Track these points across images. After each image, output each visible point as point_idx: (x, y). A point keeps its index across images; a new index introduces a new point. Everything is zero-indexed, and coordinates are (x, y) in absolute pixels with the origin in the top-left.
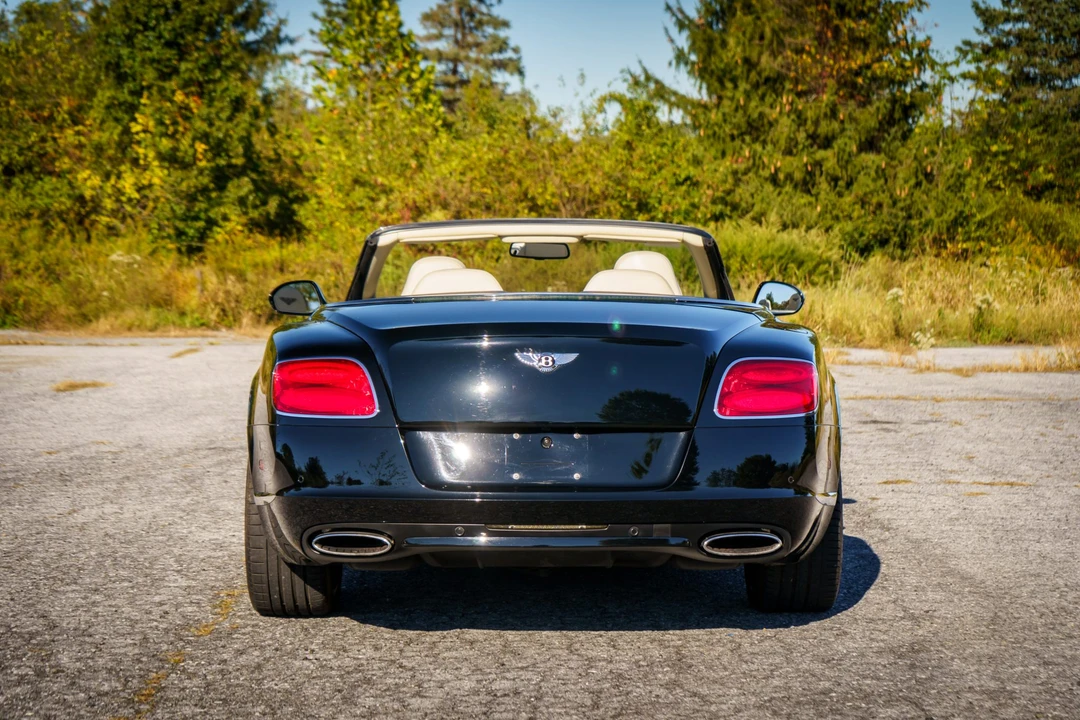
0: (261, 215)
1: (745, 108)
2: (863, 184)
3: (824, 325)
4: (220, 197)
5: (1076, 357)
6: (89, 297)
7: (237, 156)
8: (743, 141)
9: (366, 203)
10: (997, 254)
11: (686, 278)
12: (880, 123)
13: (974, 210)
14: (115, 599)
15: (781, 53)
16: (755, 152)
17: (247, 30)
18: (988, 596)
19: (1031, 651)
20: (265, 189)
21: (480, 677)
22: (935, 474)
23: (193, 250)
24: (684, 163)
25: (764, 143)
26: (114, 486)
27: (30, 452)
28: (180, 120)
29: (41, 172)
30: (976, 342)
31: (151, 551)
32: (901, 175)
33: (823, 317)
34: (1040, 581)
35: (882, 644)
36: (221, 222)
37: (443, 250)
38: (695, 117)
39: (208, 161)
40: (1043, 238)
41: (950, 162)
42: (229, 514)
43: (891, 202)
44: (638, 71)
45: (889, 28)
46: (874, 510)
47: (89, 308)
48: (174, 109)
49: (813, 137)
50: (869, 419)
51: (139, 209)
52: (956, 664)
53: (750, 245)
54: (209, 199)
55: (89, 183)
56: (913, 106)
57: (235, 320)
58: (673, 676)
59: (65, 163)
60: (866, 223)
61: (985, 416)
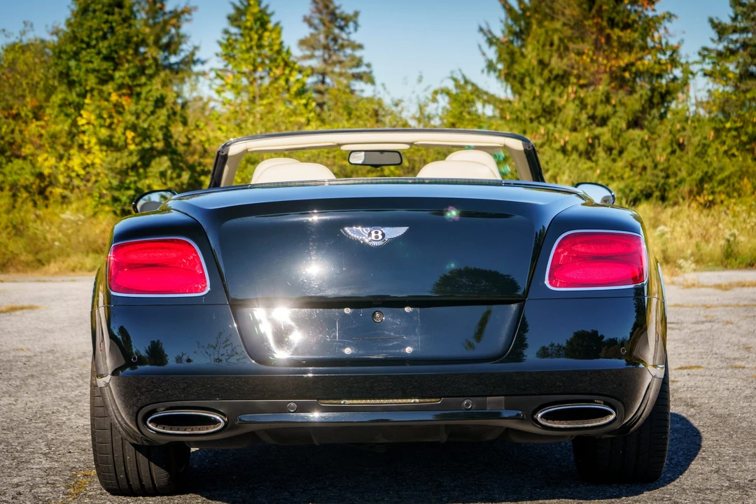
0: (177, 185)
1: (540, 97)
2: (632, 152)
4: (146, 172)
6: (43, 247)
7: (158, 140)
8: (540, 123)
10: (734, 205)
12: (643, 106)
13: (716, 171)
15: (566, 56)
16: (549, 130)
17: (170, 54)
22: (722, 361)
25: (555, 123)
26: (18, 383)
28: (114, 114)
29: (11, 156)
30: (726, 267)
31: (27, 437)
32: (660, 146)
38: (502, 110)
39: (137, 145)
41: (697, 135)
43: (653, 165)
44: (459, 77)
45: (648, 35)
48: (110, 106)
49: (592, 118)
51: (85, 182)
54: (138, 174)
55: (47, 164)
56: (668, 92)
59: (29, 149)
60: (634, 181)
61: (751, 317)
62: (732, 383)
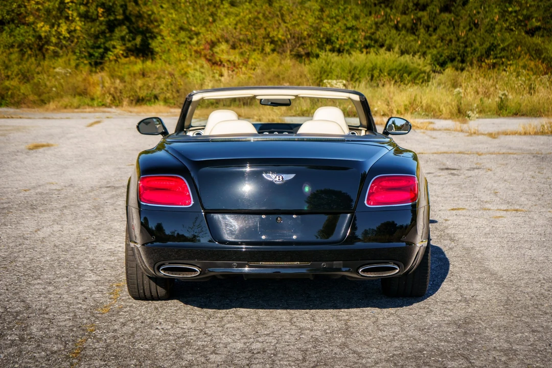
0: (132, 45)
2: (443, 29)
3: (422, 107)
4: (111, 36)
5: (551, 127)
6: (45, 90)
7: (120, 14)
8: (381, 6)
9: (187, 40)
10: (511, 65)
11: (351, 80)
13: (499, 42)
14: (60, 289)
16: (387, 12)
18: (504, 286)
19: (526, 323)
20: (134, 32)
21: (246, 341)
22: (478, 204)
23: (98, 63)
24: (350, 18)
25: (391, 8)
26: (59, 213)
27: (15, 190)
29: (18, 23)
30: (499, 115)
31: (78, 257)
32: (462, 25)
33: (421, 103)
34: (532, 276)
35: (450, 318)
36: (112, 49)
37: (226, 64)
39: (105, 17)
40: (535, 56)
41: (487, 17)
42: (117, 231)
43: (456, 39)
46: (446, 228)
47: (44, 97)
49: (416, 5)
50: (444, 167)
51: (69, 43)
52: (488, 332)
53: (384, 63)
54: (105, 37)
55: (43, 29)
57: (119, 103)
58: (344, 340)
59: (31, 19)
60: (444, 50)
61: (504, 165)
62: (481, 222)
